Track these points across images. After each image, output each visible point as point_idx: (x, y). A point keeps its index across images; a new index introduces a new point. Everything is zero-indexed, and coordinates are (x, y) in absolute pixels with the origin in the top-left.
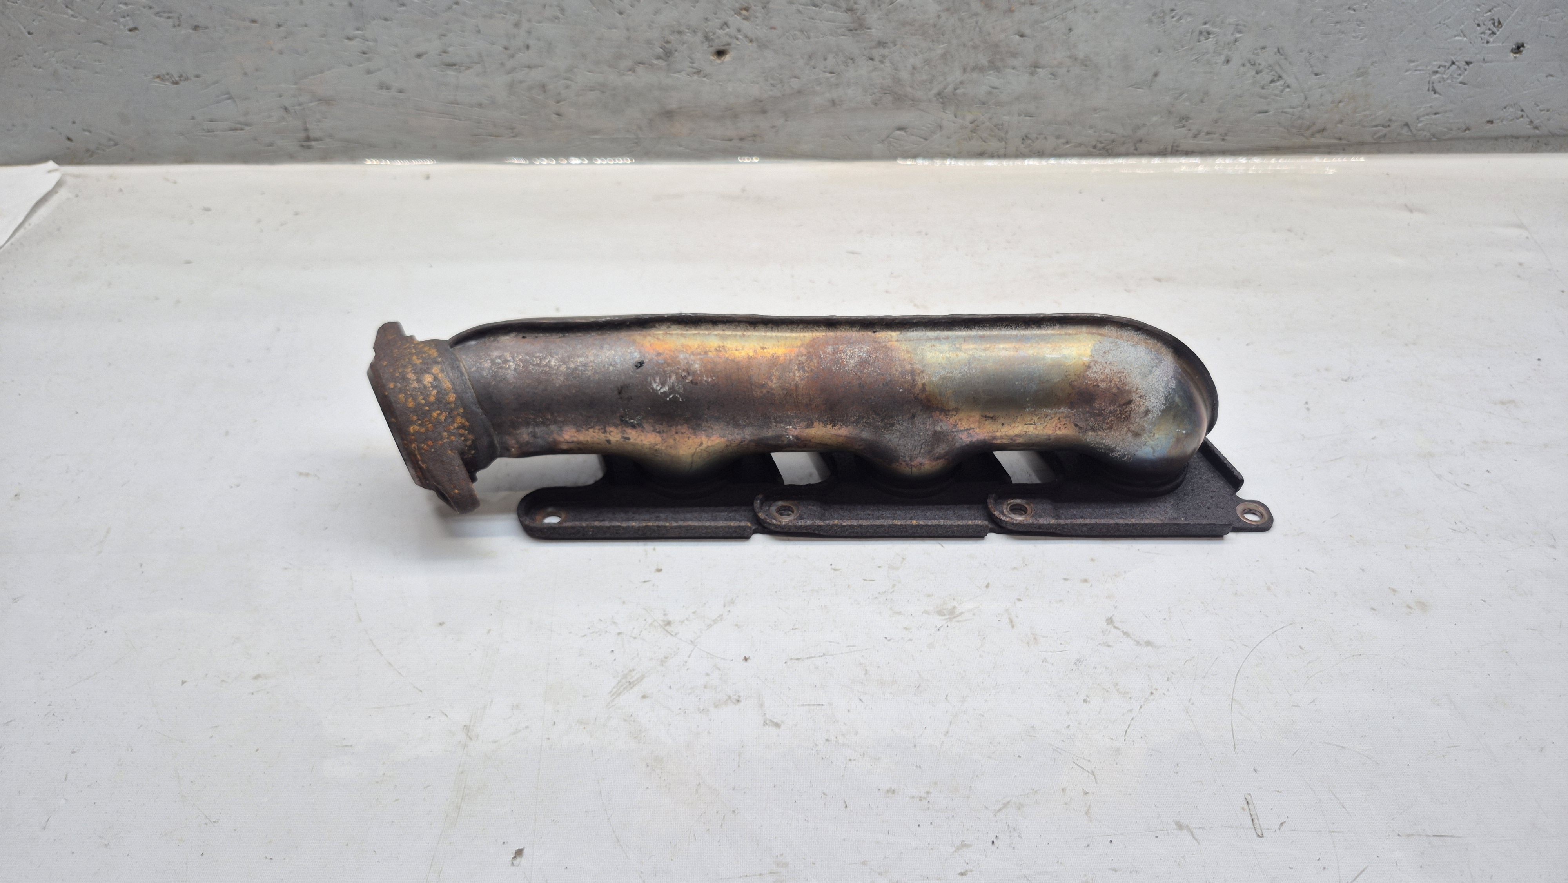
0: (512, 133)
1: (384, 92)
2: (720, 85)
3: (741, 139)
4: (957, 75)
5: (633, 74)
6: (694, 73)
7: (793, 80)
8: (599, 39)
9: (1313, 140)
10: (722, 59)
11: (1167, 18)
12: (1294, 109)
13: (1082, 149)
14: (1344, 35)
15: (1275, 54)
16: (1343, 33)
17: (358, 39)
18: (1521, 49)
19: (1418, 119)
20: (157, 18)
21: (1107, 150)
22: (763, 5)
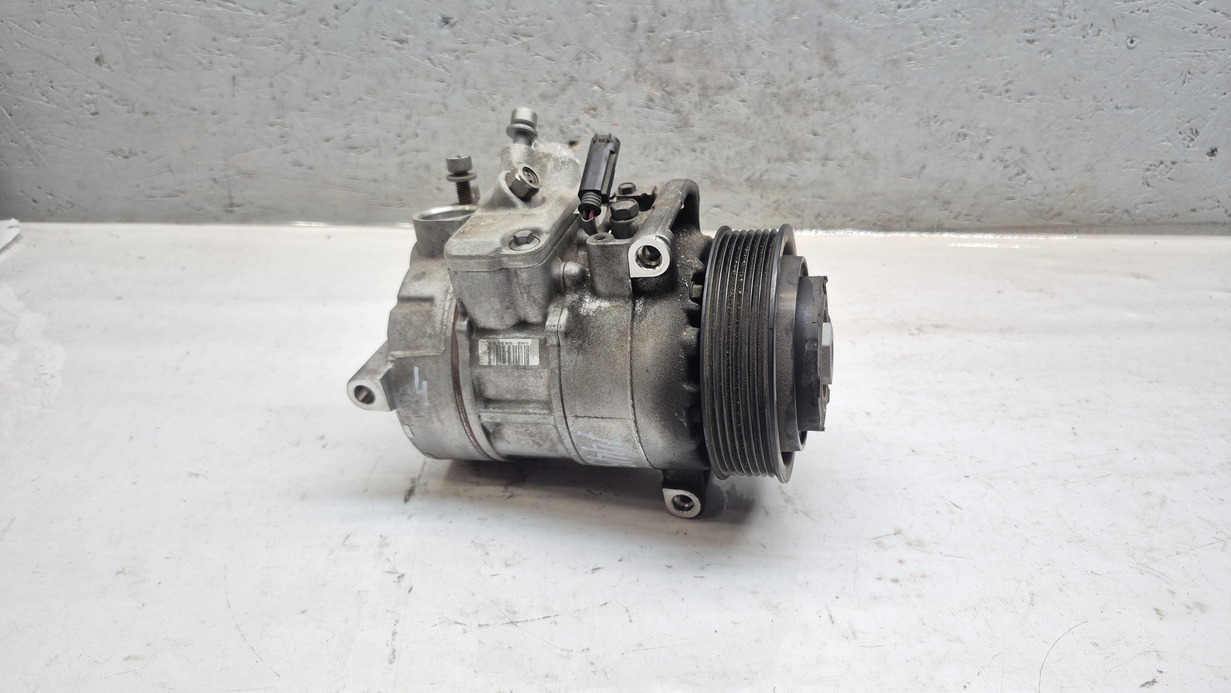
0: (400, 203)
1: (297, 169)
4: (762, 165)
7: (630, 165)
9: (1052, 222)
10: (573, 147)
11: (932, 123)
12: (1036, 197)
13: (866, 225)
14: (1073, 139)
15: (1020, 153)
16: (1072, 137)
17: (278, 126)
18: (1215, 153)
19: (1136, 207)
20: (115, 106)
21: (885, 226)
22: (608, 107)
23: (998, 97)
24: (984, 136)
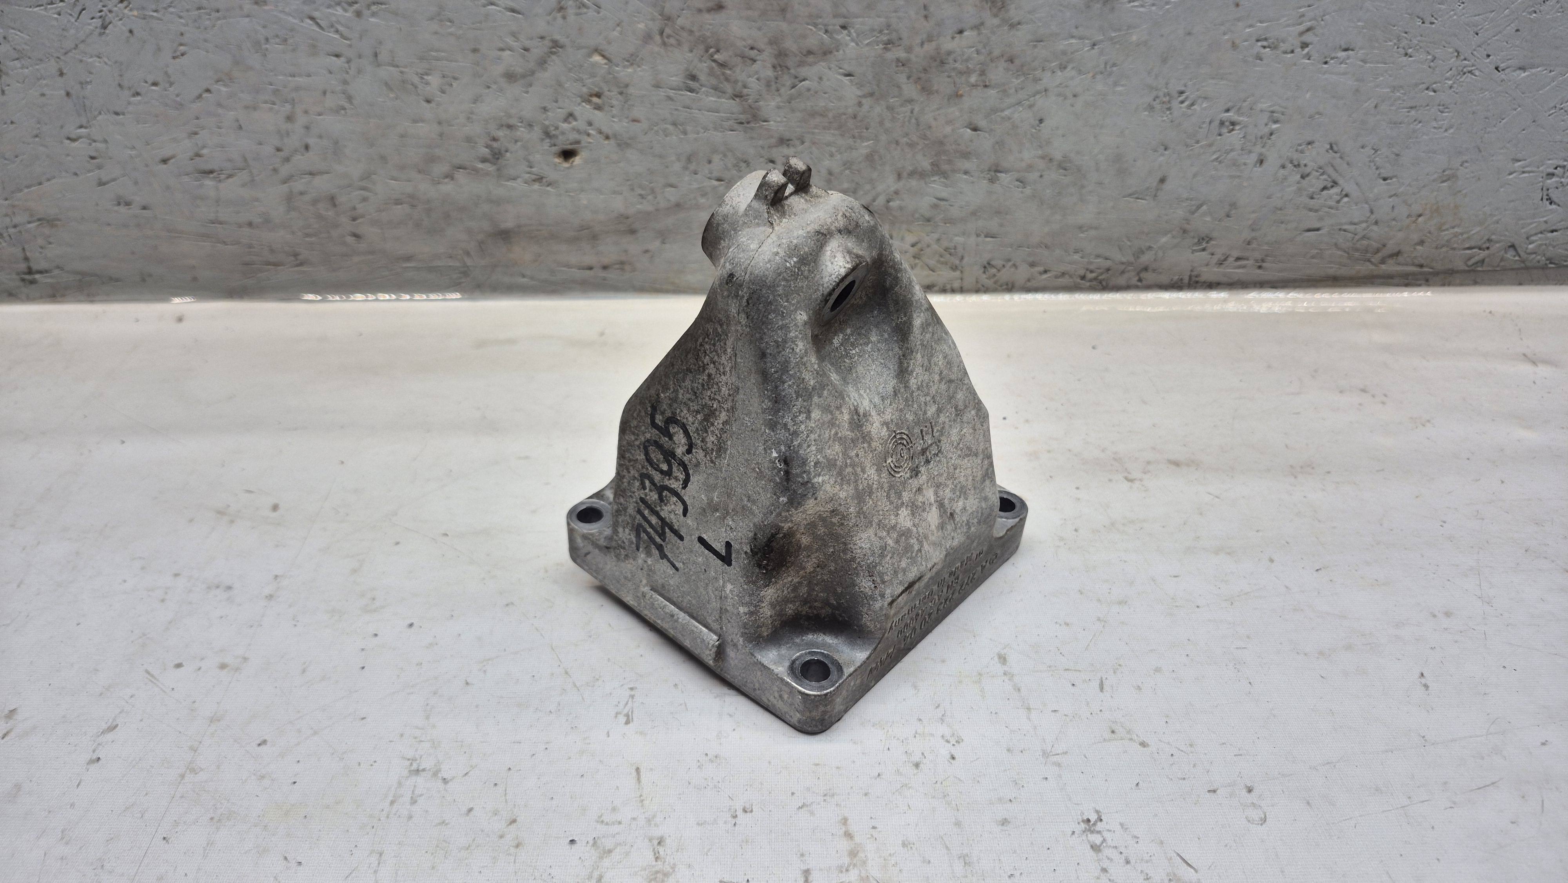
0: (297, 260)
1: (122, 209)
2: (569, 195)
3: (605, 268)
4: (889, 183)
5: (452, 182)
6: (534, 181)
7: (668, 189)
8: (402, 136)
10: (571, 162)
11: (1175, 104)
12: (1357, 226)
13: (1065, 281)
14: (1421, 124)
15: (1327, 151)
16: (1420, 122)
17: (83, 140)
19: (1528, 238)
21: (1101, 283)
22: (619, 90)
23: (1289, 56)
24: (1266, 125)
